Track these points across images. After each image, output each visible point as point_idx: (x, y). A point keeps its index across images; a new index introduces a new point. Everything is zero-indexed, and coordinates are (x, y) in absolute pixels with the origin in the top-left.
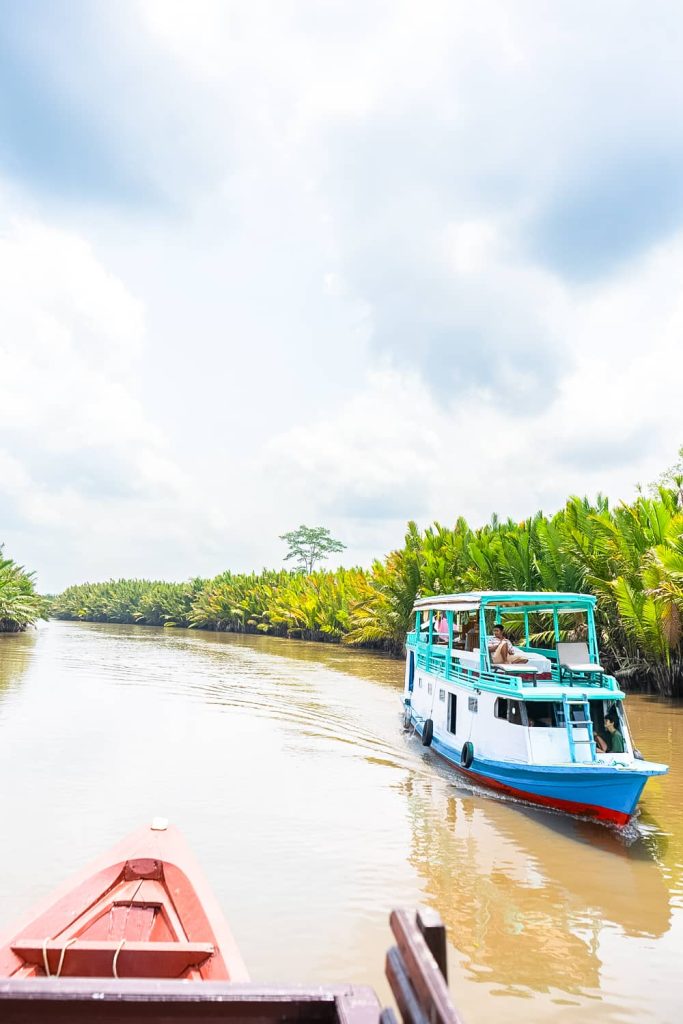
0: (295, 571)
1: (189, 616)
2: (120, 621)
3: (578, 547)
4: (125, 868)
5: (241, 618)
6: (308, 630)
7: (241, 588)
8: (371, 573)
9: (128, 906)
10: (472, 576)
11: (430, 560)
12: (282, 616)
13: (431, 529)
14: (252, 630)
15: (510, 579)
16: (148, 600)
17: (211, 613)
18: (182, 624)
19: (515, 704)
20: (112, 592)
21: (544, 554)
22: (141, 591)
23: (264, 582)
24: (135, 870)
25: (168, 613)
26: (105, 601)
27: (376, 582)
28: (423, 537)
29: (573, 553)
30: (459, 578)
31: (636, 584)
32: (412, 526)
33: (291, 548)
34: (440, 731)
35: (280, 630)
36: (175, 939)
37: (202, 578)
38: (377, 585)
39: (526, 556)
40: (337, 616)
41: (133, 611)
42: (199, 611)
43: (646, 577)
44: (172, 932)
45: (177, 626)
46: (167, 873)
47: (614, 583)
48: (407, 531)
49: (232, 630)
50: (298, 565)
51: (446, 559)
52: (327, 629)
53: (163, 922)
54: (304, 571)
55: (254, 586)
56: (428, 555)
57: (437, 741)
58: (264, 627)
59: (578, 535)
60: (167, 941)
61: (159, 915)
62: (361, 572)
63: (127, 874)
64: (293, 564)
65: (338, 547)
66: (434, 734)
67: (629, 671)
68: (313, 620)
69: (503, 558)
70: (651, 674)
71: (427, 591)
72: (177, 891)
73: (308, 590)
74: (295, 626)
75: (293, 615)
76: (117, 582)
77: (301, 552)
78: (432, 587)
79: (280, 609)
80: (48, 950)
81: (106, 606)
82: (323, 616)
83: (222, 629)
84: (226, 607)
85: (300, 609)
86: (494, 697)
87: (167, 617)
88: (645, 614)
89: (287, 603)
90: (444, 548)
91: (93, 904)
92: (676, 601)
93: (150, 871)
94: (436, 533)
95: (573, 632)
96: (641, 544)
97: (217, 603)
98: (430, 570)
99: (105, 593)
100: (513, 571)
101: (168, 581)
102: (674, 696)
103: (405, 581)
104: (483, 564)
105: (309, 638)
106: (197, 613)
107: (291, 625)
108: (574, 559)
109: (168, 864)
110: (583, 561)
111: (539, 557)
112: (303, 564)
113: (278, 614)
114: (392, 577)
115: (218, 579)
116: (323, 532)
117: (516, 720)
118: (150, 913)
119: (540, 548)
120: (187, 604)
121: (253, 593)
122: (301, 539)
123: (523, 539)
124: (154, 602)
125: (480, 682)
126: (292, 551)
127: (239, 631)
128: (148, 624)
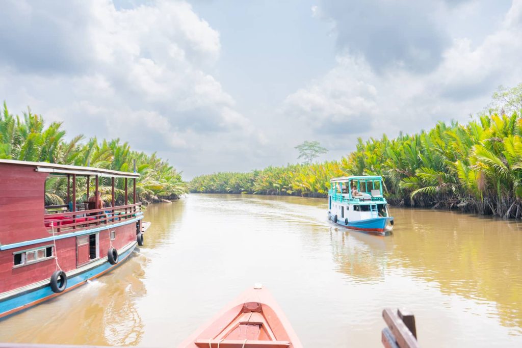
0: (303, 164)
1: (253, 188)
2: (220, 192)
3: (440, 147)
4: (243, 307)
5: (278, 188)
6: (311, 192)
7: (277, 173)
8: (341, 163)
9: (247, 324)
10: (390, 164)
11: (369, 156)
12: (298, 186)
13: (369, 141)
14: (284, 194)
15: (408, 163)
16: (233, 181)
17: (263, 186)
18: (250, 192)
19: (358, 206)
20: (215, 179)
21: (424, 151)
22: (229, 177)
23: (288, 170)
24: (248, 307)
25: (243, 187)
26: (212, 183)
27: (343, 167)
28: (366, 145)
29: (437, 150)
30: (383, 164)
31: (466, 163)
32: (360, 140)
33: (300, 153)
34: (339, 218)
35: (298, 193)
36: (271, 339)
37: (258, 170)
38: (344, 169)
39: (414, 152)
40: (325, 185)
41: (226, 187)
42: (258, 186)
43: (470, 160)
44: (269, 336)
45: (248, 193)
46: (264, 309)
47: (457, 163)
48: (357, 143)
49: (275, 194)
50: (304, 161)
51: (377, 155)
52: (321, 191)
53: (264, 332)
54: (308, 164)
55: (284, 172)
56: (368, 154)
57: (339, 221)
58: (290, 192)
59: (440, 141)
60: (267, 340)
61: (262, 329)
62: (336, 164)
63: (245, 310)
64: (302, 161)
65: (324, 151)
66: (338, 219)
67: (464, 204)
68: (314, 187)
69: (404, 154)
70: (475, 205)
71: (368, 171)
72: (269, 317)
73: (310, 173)
74: (305, 191)
75: (304, 186)
76: (217, 174)
77: (306, 155)
78: (370, 169)
79: (297, 183)
80: (212, 344)
81: (213, 185)
82: (318, 185)
83: (270, 194)
84: (271, 184)
85: (307, 182)
86: (353, 206)
87: (243, 189)
88: (469, 177)
89: (301, 180)
90: (375, 150)
91: (230, 323)
92: (483, 170)
93: (255, 308)
94: (372, 143)
95: (438, 187)
96: (469, 144)
97: (267, 181)
98: (369, 161)
99: (212, 179)
100: (409, 160)
101: (241, 172)
102: (485, 214)
103: (357, 166)
104: (394, 157)
105: (312, 196)
106: (257, 187)
107: (303, 189)
108: (437, 153)
109: (264, 305)
110: (442, 153)
111: (422, 152)
112: (307, 160)
113: (296, 185)
114: (351, 165)
115: (266, 170)
116: (316, 143)
117: (358, 210)
118: (257, 327)
119: (422, 148)
120: (252, 183)
121: (283, 176)
122: (306, 148)
123: (413, 144)
124: (236, 182)
125: (349, 202)
126: (301, 154)
127: (278, 195)
128: (234, 193)
